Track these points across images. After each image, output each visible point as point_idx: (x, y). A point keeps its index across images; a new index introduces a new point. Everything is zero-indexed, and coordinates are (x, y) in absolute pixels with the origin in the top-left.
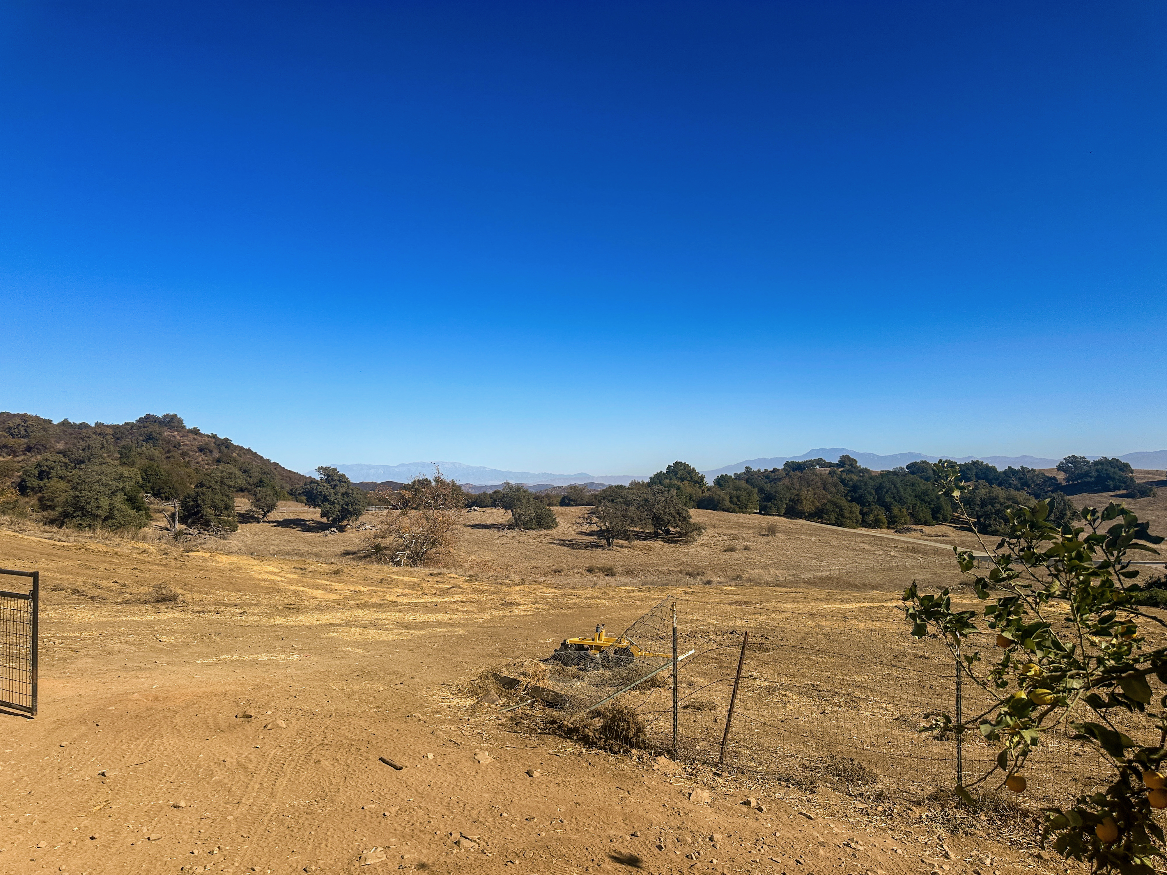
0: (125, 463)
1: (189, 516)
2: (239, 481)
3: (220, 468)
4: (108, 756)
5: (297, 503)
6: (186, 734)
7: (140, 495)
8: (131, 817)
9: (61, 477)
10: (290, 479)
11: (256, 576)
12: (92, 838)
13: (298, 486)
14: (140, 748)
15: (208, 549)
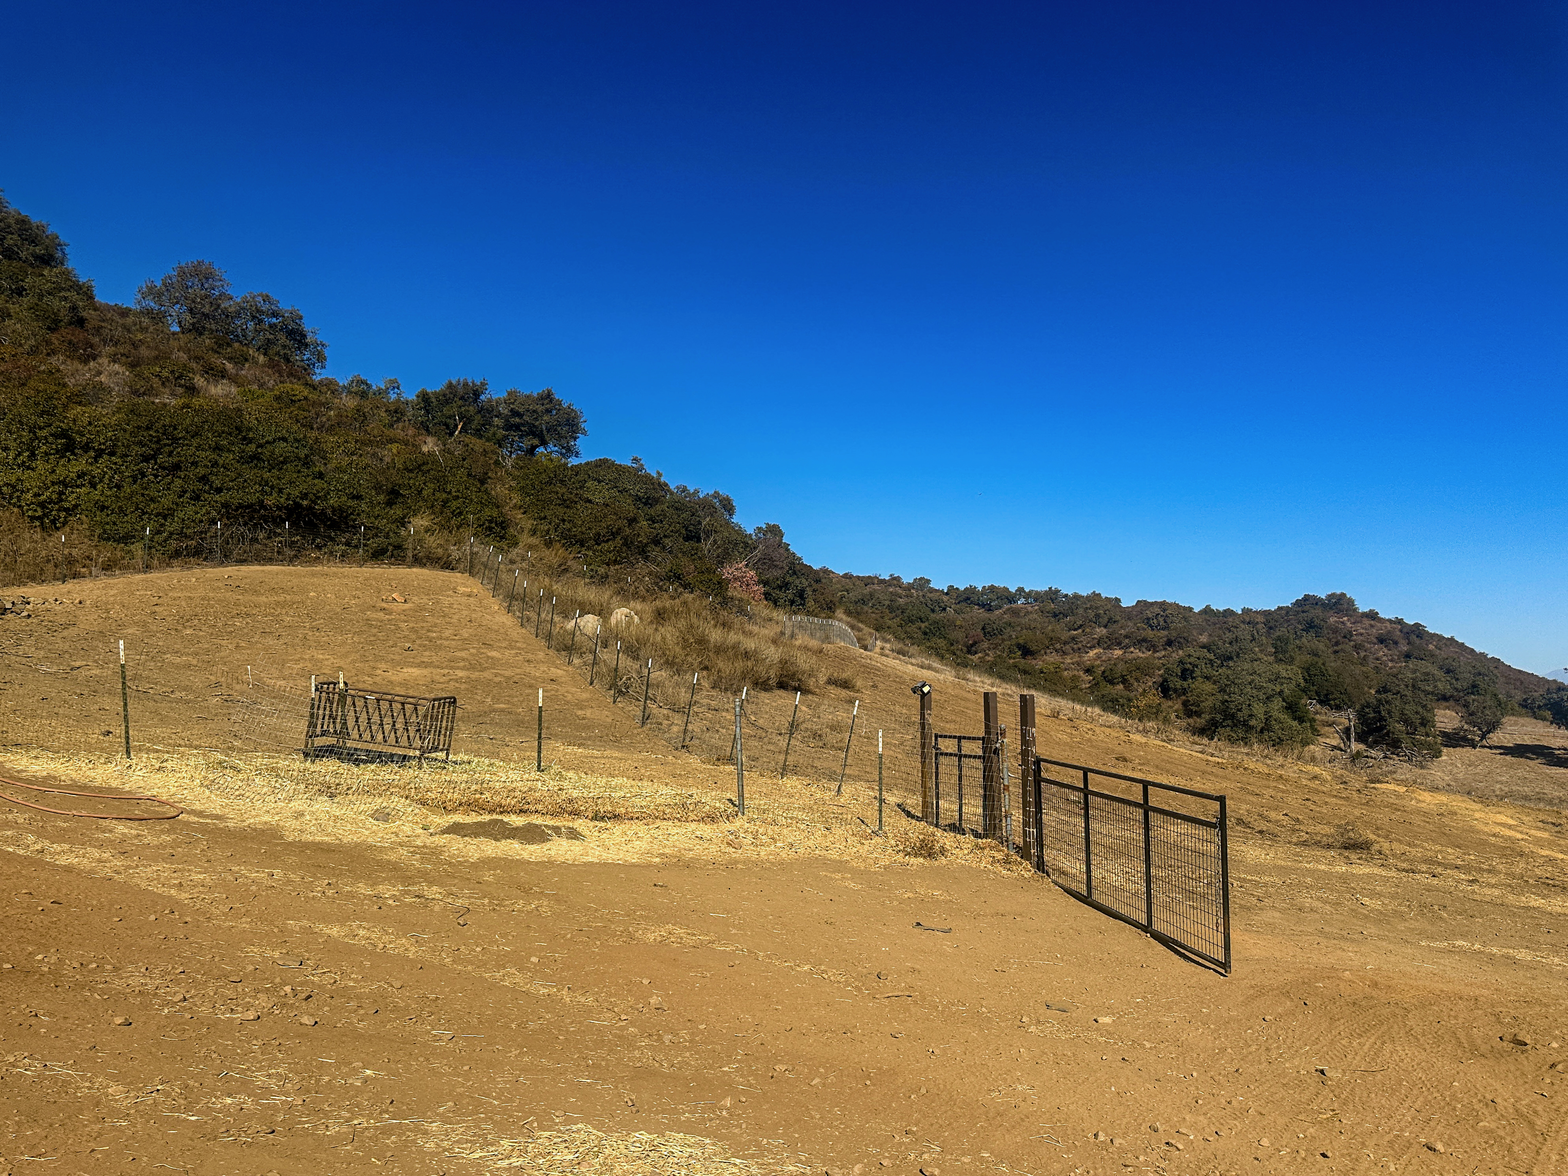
0: (1281, 660)
1: (1370, 732)
2: (1439, 684)
3: (1411, 666)
4: (1325, 1048)
5: (1535, 721)
6: (1427, 1047)
7: (1303, 701)
8: (1370, 1143)
9: (1206, 677)
10: (1522, 683)
11: (1481, 827)
12: (1324, 1155)
13: (1536, 694)
14: (1366, 1048)
15: (1402, 781)
